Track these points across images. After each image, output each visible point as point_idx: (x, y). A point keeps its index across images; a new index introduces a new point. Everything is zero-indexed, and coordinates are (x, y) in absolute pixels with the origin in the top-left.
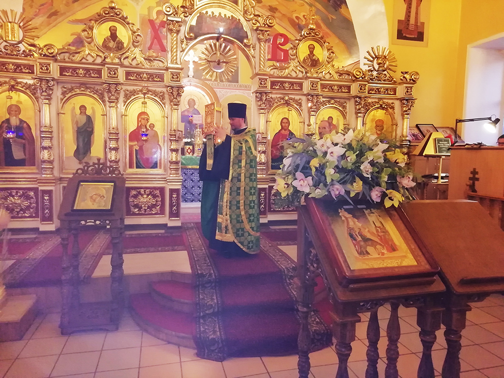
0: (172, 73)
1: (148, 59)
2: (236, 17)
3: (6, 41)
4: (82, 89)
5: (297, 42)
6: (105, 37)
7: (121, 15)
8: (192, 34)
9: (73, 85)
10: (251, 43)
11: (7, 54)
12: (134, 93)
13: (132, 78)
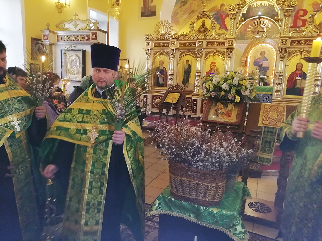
0: (229, 41)
1: (219, 35)
2: (271, 4)
3: (161, 34)
4: (188, 52)
5: (315, 12)
6: (199, 26)
7: (207, 14)
8: (242, 19)
9: (184, 51)
10: (279, 18)
11: (161, 39)
12: (210, 52)
13: (209, 45)
